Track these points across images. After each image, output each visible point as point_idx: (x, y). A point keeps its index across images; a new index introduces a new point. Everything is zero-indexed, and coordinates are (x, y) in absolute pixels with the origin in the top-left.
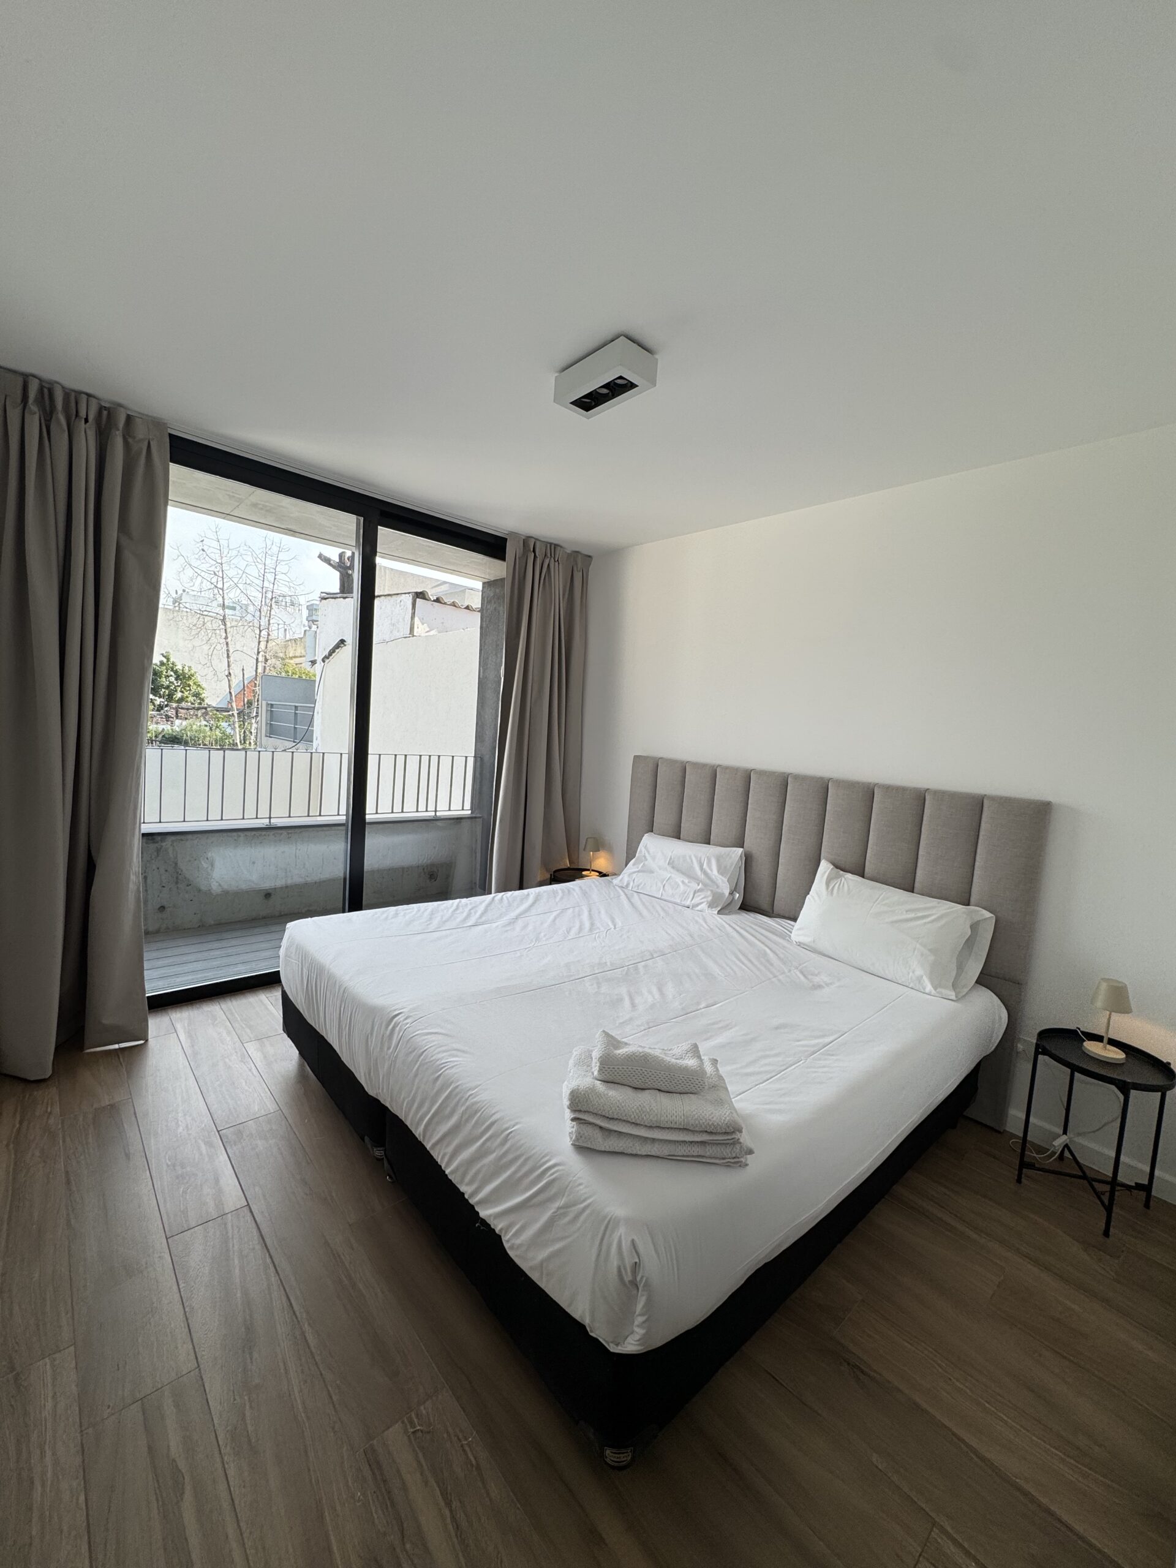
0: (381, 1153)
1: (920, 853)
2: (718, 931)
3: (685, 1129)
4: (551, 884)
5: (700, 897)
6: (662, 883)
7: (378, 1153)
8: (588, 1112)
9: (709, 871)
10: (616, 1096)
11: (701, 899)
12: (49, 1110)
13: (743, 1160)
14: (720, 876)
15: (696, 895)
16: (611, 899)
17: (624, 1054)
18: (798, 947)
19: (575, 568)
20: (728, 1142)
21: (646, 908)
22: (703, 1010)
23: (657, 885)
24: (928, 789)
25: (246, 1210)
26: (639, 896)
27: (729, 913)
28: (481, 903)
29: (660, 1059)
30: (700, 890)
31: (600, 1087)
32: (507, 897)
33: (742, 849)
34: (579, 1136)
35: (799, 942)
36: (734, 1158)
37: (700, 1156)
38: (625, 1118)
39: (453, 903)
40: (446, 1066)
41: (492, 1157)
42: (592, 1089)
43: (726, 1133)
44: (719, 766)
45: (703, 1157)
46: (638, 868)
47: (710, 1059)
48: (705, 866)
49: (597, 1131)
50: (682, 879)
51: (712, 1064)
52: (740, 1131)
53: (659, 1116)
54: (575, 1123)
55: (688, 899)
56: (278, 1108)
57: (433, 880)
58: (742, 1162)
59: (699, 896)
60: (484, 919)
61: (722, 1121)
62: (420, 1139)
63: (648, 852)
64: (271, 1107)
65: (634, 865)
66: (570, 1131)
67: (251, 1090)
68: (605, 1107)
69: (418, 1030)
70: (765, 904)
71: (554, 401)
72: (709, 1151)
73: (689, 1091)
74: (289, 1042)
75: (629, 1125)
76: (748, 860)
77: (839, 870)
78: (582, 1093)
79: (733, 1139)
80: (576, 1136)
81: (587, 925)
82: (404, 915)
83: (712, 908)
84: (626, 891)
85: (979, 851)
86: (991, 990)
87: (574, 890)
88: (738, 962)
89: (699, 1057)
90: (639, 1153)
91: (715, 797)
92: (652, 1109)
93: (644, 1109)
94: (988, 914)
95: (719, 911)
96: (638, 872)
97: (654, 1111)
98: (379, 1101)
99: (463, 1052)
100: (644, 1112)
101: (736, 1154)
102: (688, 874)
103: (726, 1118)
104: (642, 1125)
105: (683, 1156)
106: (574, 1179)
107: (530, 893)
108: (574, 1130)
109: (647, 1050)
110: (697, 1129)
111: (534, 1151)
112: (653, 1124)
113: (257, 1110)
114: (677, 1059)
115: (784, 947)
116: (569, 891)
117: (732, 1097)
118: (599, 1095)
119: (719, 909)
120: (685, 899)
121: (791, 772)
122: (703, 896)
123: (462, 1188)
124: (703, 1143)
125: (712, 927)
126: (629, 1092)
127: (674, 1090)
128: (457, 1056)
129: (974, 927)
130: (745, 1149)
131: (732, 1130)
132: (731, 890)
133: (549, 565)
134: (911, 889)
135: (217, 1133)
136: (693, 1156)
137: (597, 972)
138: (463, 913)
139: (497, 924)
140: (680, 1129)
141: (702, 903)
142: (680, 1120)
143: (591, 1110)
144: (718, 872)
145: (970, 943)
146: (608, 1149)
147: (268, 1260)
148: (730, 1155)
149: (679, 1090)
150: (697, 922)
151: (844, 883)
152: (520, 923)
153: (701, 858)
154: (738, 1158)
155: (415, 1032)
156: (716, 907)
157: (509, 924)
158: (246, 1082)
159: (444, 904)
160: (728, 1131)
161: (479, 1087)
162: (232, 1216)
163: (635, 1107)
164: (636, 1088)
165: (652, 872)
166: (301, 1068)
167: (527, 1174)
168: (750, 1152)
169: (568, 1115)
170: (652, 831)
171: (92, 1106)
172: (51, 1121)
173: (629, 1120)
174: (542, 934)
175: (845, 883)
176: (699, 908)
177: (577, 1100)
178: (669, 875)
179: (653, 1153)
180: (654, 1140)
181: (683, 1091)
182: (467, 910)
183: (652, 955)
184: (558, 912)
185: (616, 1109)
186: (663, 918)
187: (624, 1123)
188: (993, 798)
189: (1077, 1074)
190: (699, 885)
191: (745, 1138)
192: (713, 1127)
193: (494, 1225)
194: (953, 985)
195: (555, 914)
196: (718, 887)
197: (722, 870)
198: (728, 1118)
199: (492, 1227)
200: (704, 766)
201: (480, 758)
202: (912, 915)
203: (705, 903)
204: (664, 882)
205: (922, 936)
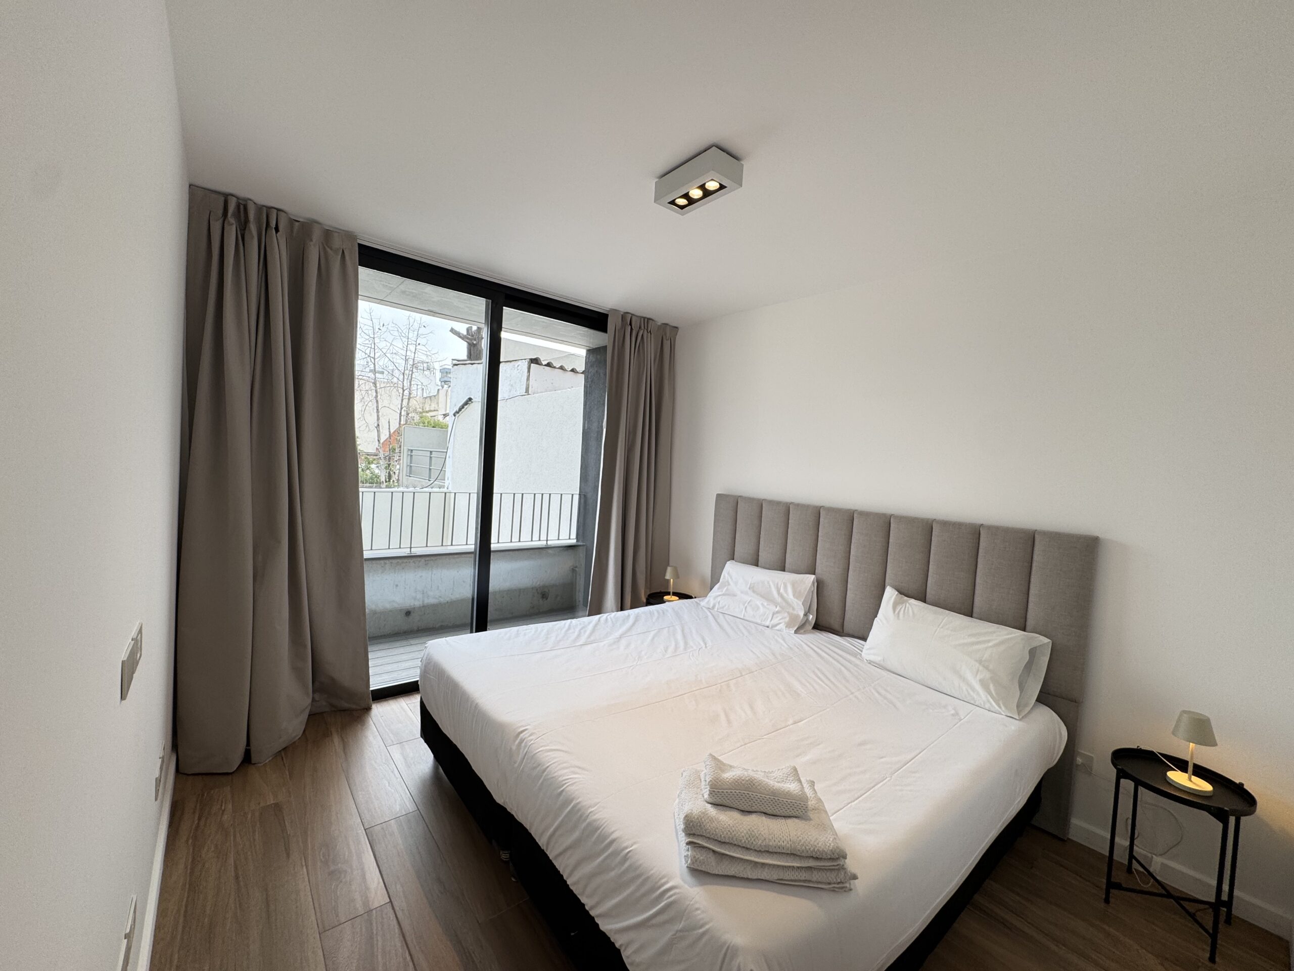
0: (507, 856)
1: (978, 580)
2: (797, 650)
3: (793, 855)
4: (646, 606)
5: (779, 618)
6: (744, 605)
7: (505, 856)
8: (702, 836)
9: (785, 595)
10: (727, 820)
11: (780, 619)
12: (223, 808)
13: (848, 885)
14: (796, 600)
15: (775, 616)
16: (700, 619)
17: (731, 778)
18: (869, 665)
19: (664, 337)
20: (833, 867)
21: (732, 628)
22: (791, 726)
23: (739, 607)
24: (982, 525)
25: (389, 906)
26: (724, 616)
27: (805, 633)
28: (589, 623)
29: (765, 783)
30: (778, 612)
31: (712, 811)
32: (611, 618)
33: (812, 577)
34: (695, 860)
35: (870, 660)
36: (839, 883)
37: (806, 880)
38: (736, 843)
39: (565, 624)
40: (566, 783)
41: (613, 874)
42: (704, 813)
43: (831, 859)
44: (792, 503)
45: (809, 881)
46: (722, 591)
47: (807, 781)
48: (782, 591)
49: (711, 854)
50: (761, 602)
51: (810, 786)
52: (845, 857)
53: (767, 840)
54: (690, 846)
55: (767, 619)
56: (416, 809)
57: (544, 599)
58: (846, 887)
59: (777, 617)
60: (592, 638)
61: (827, 847)
62: (544, 847)
63: (731, 578)
64: (410, 807)
65: (719, 589)
66: (686, 854)
67: (393, 791)
68: (717, 830)
69: (542, 747)
70: (835, 624)
71: (655, 202)
72: (816, 876)
73: (792, 815)
74: (425, 746)
75: (740, 849)
76: (820, 585)
77: (903, 596)
78: (696, 817)
79: (838, 865)
80: (691, 860)
81: (681, 644)
82: (525, 635)
83: (789, 628)
84: (711, 611)
85: (1032, 580)
86: (1049, 707)
87: (667, 611)
88: (816, 678)
89: (800, 781)
90: (750, 877)
91: (789, 530)
92: (760, 833)
93: (753, 833)
94: (1046, 640)
95: (795, 631)
96: (723, 595)
97: (763, 836)
98: (505, 809)
99: (583, 769)
100: (753, 837)
101: (841, 879)
102: (767, 597)
103: (830, 844)
104: (751, 849)
105: (792, 880)
106: (691, 903)
107: (630, 614)
108: (689, 853)
109: (751, 774)
110: (803, 854)
111: (652, 872)
112: (762, 848)
113: (398, 810)
114: (779, 782)
115: (856, 666)
116: (663, 613)
117: (830, 815)
118: (712, 820)
119: (795, 628)
120: (765, 620)
121: (856, 509)
122: (781, 617)
123: (583, 900)
124: (810, 868)
125: (791, 646)
126: (736, 815)
127: (778, 813)
128: (576, 773)
129: (1033, 652)
130: (849, 874)
131: (837, 857)
132: (805, 612)
133: (642, 335)
134: (970, 615)
135: (364, 832)
136: (800, 881)
137: (694, 689)
138: (574, 632)
139: (605, 642)
140: (788, 854)
141: (780, 623)
142: (787, 845)
143: (704, 834)
144: (794, 596)
145: (1029, 666)
146: (721, 873)
147: (408, 958)
148: (835, 880)
149: (783, 814)
150: (777, 641)
151: (908, 608)
152: (624, 642)
153: (777, 584)
154: (843, 883)
155: (539, 748)
156: (794, 626)
157: (614, 643)
158: (389, 783)
159: (558, 624)
160: (833, 856)
161: (598, 805)
162: (376, 912)
163: (745, 831)
164: (743, 811)
165: (735, 595)
166: (435, 769)
167: (644, 895)
168: (855, 877)
169: (683, 839)
170: (733, 559)
171: (259, 804)
172: (225, 817)
173: (740, 844)
174: (643, 653)
175: (910, 609)
176: (777, 628)
177: (691, 824)
178: (750, 599)
179: (763, 877)
180: (763, 865)
181: (787, 814)
182: (577, 630)
183: (741, 673)
184: (656, 631)
185: (727, 834)
186: (746, 636)
187: (735, 847)
188: (1045, 534)
189: (1141, 789)
190: (776, 607)
191: (851, 865)
192: (818, 853)
193: (614, 940)
194: (1018, 707)
195: (652, 633)
196: (794, 609)
197: (796, 594)
198: (832, 844)
199: (612, 940)
200: (778, 503)
201: (584, 495)
202: (973, 639)
203: (783, 624)
204: (746, 605)
205: (984, 658)
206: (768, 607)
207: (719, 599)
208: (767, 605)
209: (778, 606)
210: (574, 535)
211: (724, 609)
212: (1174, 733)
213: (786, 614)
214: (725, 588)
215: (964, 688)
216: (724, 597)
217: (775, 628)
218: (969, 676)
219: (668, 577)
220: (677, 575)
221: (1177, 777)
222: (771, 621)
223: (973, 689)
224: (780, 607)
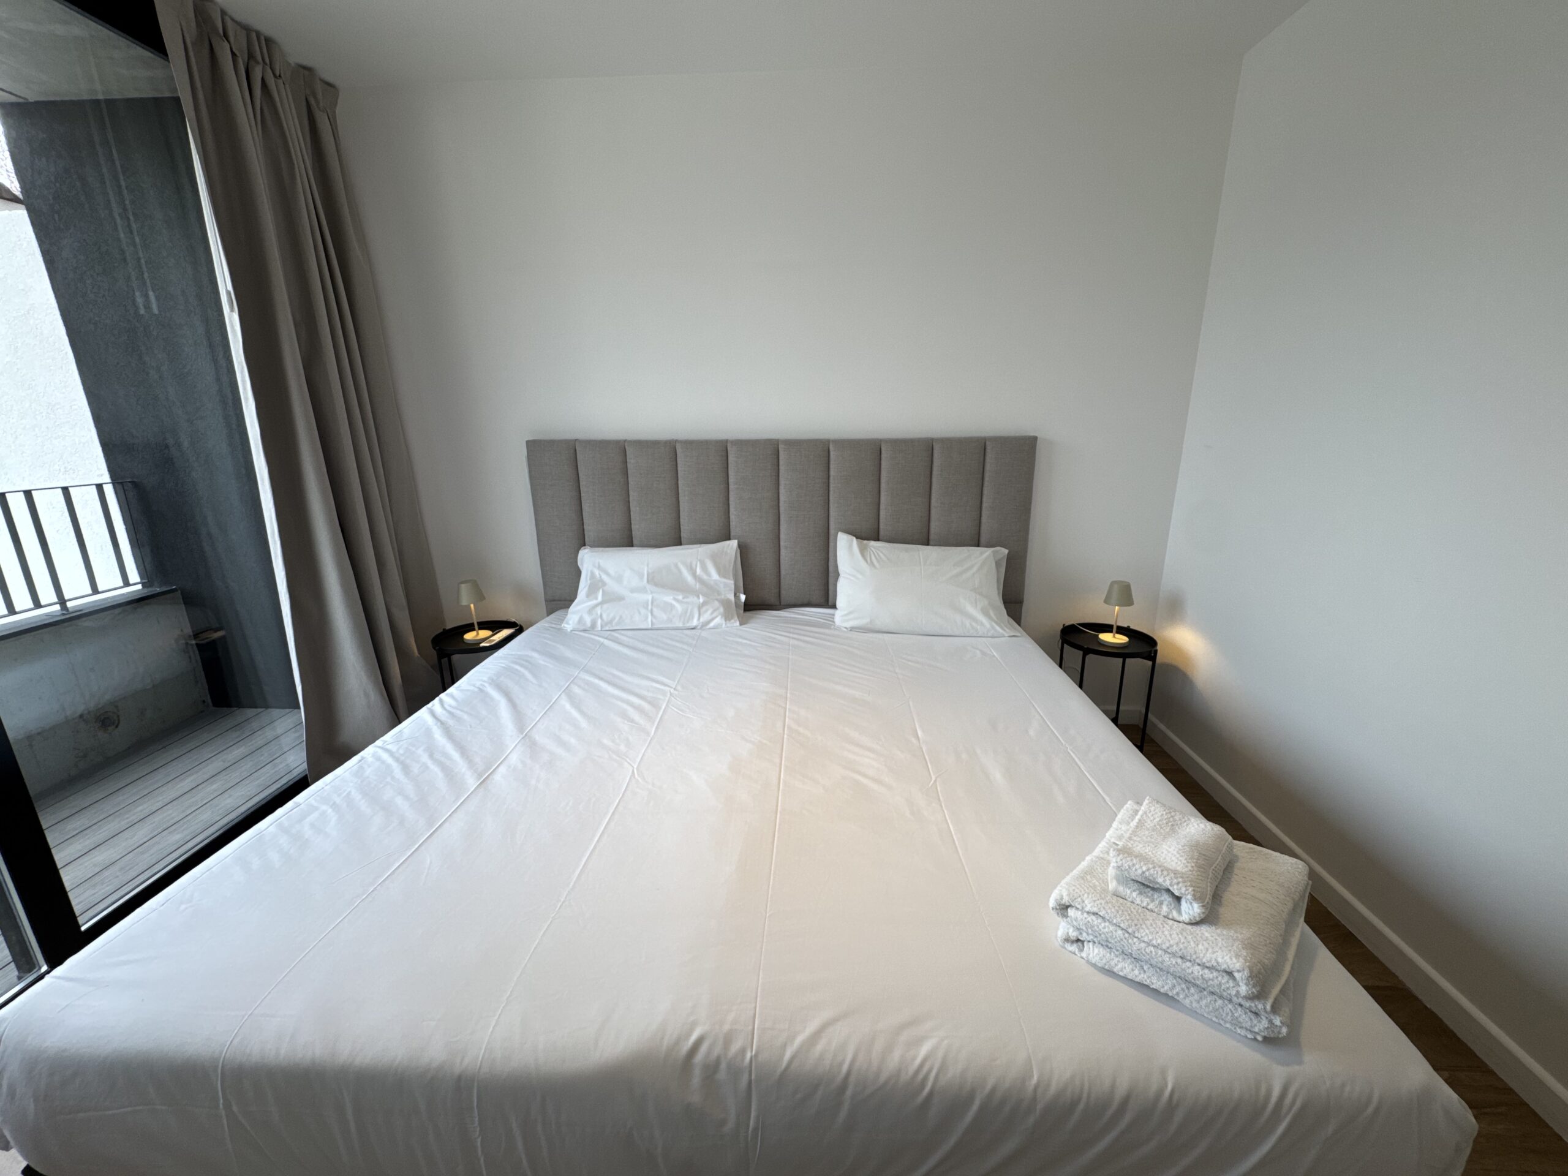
5: (708, 613)
9: (705, 577)
11: (712, 613)
14: (721, 580)
15: (702, 611)
18: (844, 631)
24: (934, 438)
33: (732, 543)
35: (846, 627)
44: (679, 441)
46: (596, 598)
48: (699, 571)
50: (673, 597)
55: (692, 617)
57: (110, 729)
59: (707, 610)
65: (588, 595)
70: (770, 597)
76: (743, 552)
77: (859, 539)
83: (730, 620)
84: (595, 632)
85: (985, 492)
91: (680, 482)
94: (1005, 551)
95: (739, 622)
96: (602, 603)
102: (678, 587)
120: (688, 620)
122: (711, 609)
129: (997, 563)
132: (733, 591)
141: (713, 619)
144: (718, 576)
156: (733, 617)
165: (621, 598)
170: (590, 545)
175: (879, 554)
176: (712, 625)
186: (695, 652)
188: (994, 440)
196: (722, 593)
197: (721, 573)
200: (654, 443)
201: (132, 482)
203: (720, 617)
204: (650, 607)
205: (976, 587)
206: (685, 600)
207: (598, 610)
208: (683, 598)
209: (701, 597)
211: (614, 623)
213: (717, 604)
214: (601, 591)
216: (605, 606)
217: (708, 627)
221: (1106, 637)
222: (699, 619)
223: (975, 620)
224: (703, 595)
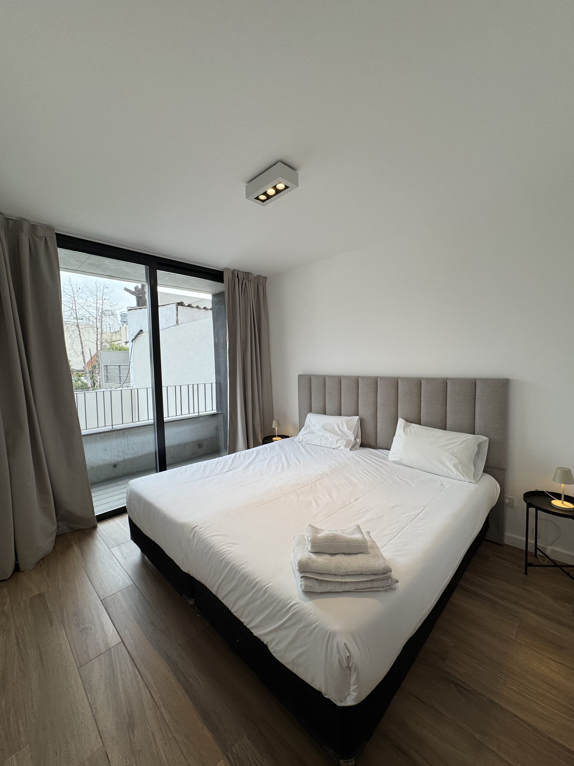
0: (192, 602)
1: (448, 409)
2: (352, 460)
3: (362, 574)
4: (263, 445)
5: (340, 443)
6: (320, 438)
7: (191, 602)
8: (309, 572)
9: (342, 429)
10: (322, 560)
11: (341, 444)
12: (3, 602)
13: (393, 586)
14: (349, 432)
15: (338, 442)
16: (295, 449)
17: (323, 536)
18: (393, 463)
19: (259, 284)
20: (385, 578)
21: (314, 451)
22: (353, 503)
23: (317, 439)
24: (448, 378)
25: (122, 644)
26: (309, 446)
27: (356, 449)
28: (230, 458)
29: (342, 536)
30: (339, 440)
31: (313, 556)
32: (242, 454)
33: (357, 417)
34: (306, 586)
35: (393, 461)
36: (388, 586)
37: (370, 588)
38: (329, 573)
39: (215, 461)
40: (225, 554)
41: (258, 602)
42: (309, 559)
43: (383, 574)
44: (342, 376)
45: (372, 588)
46: (306, 431)
47: (366, 532)
48: (341, 427)
49: (315, 582)
50: (329, 435)
51: (368, 535)
52: (391, 571)
53: (347, 569)
54: (302, 579)
55: (334, 444)
56: (133, 583)
57: (200, 448)
58: (393, 588)
60: (232, 467)
61: (381, 567)
62: (215, 594)
63: (311, 423)
64: (129, 582)
65: (304, 430)
66: (301, 584)
67: (116, 574)
68: (317, 567)
69: (208, 534)
70: (372, 443)
71: (246, 198)
72: (375, 584)
73: (359, 552)
74: (135, 545)
75: (332, 576)
76: (362, 422)
77: (408, 423)
78: (305, 562)
79: (387, 576)
80: (304, 586)
81: (286, 464)
82: (190, 470)
83: (346, 448)
84: (301, 443)
85: (476, 406)
86: (490, 475)
87: (275, 446)
88: (364, 475)
89: (362, 532)
90: (339, 591)
91: (342, 392)
92: (343, 565)
93: (338, 566)
94: (486, 438)
95: (350, 449)
96: (307, 433)
97: (344, 566)
98: (189, 575)
99: (235, 544)
100: (338, 568)
101: (389, 584)
102: (333, 432)
103: (382, 565)
104: (338, 575)
105: (362, 589)
106: (307, 611)
107: (253, 450)
108: (303, 583)
109: (334, 532)
110: (368, 573)
111: (282, 597)
112: (344, 574)
113: (121, 585)
114: (350, 535)
115: (386, 465)
116: (273, 447)
117: (380, 549)
118: (314, 562)
119: (350, 448)
120: (332, 445)
121: (379, 376)
122: (341, 443)
123: (242, 620)
124: (372, 580)
125: (348, 458)
126: (327, 557)
127: (351, 552)
128: (230, 547)
129: (479, 445)
130: (394, 580)
131: (386, 572)
132: (355, 437)
133: (246, 283)
134: (445, 429)
135: (100, 602)
136: (367, 588)
137: (296, 489)
138: (221, 465)
139: (239, 469)
140: (359, 574)
141: (341, 446)
142: (358, 570)
143: (311, 571)
144: (348, 429)
145: (478, 454)
146: (322, 591)
147: (137, 672)
148: (386, 585)
149: (354, 552)
150: (340, 456)
151: (412, 429)
152: (251, 467)
153: (338, 424)
154: (391, 586)
155: (206, 536)
156: (349, 447)
157: (246, 468)
158: (113, 570)
159: (210, 461)
160: (384, 572)
161: (246, 564)
162: (114, 649)
163: (334, 565)
164: (331, 554)
165: (314, 433)
166: (143, 558)
167: (279, 611)
168: (397, 581)
169: (298, 575)
170: (311, 412)
171: (28, 596)
172: (6, 607)
173: (332, 573)
174: (264, 472)
175: (413, 429)
176: (340, 449)
177: (302, 566)
178: (322, 434)
179: (346, 590)
180: (346, 583)
181: (357, 552)
182: (222, 463)
183: (322, 477)
184: (269, 459)
185: (324, 568)
186: (323, 456)
187: (329, 576)
188: (481, 380)
189: (539, 511)
191: (394, 575)
192: (376, 571)
193: (263, 640)
194: (474, 476)
195: (268, 460)
196: (348, 437)
197: (349, 428)
198: (383, 565)
199: (262, 640)
200: (334, 377)
201: (219, 383)
202: (448, 442)
203: (343, 446)
204: (321, 437)
205: (454, 452)
206: (334, 437)
207: (305, 436)
208: (333, 436)
209: (339, 436)
210: (215, 407)
211: (309, 441)
212: (554, 480)
213: (344, 440)
214: (308, 429)
215: (445, 470)
216: (308, 434)
217: (339, 449)
218: (447, 463)
219: (274, 426)
220: (279, 425)
221: (557, 503)
222: (336, 445)
223: (450, 470)
224: (341, 436)
